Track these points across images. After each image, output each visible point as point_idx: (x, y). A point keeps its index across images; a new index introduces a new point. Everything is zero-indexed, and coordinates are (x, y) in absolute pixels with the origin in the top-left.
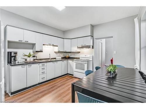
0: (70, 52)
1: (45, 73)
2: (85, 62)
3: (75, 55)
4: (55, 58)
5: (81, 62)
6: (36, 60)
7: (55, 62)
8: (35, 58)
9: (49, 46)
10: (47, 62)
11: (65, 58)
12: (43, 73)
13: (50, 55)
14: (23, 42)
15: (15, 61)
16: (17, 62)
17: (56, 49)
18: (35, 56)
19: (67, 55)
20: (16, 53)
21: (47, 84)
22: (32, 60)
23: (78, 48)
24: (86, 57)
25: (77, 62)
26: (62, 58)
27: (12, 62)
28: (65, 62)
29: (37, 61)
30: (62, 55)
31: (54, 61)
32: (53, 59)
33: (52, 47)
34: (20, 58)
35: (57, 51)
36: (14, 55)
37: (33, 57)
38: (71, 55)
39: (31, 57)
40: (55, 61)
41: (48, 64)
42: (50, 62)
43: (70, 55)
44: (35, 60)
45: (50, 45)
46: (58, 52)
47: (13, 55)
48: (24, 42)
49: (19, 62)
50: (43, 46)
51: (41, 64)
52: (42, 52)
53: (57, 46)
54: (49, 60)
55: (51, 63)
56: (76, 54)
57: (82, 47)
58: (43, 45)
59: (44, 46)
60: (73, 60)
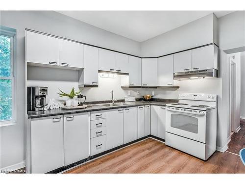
0: (156, 88)
1: (102, 133)
2: (198, 113)
3: (165, 94)
4: (123, 101)
5: (186, 111)
6: (86, 103)
7: (124, 111)
8: (82, 100)
9: (111, 75)
10: (106, 109)
11: (143, 100)
12: (99, 134)
13: (112, 93)
14: (57, 64)
15: (43, 107)
16: (46, 108)
17: (126, 81)
18: (82, 97)
19: (148, 94)
20: (44, 90)
21: (108, 159)
22: (76, 106)
23: (174, 76)
24: (196, 98)
25: (175, 110)
26: (137, 100)
27: (37, 109)
28: (145, 108)
29: (86, 106)
30: (137, 94)
31: (122, 107)
32: (119, 101)
33: (116, 75)
34: (53, 99)
35: (127, 84)
36: (40, 94)
37: (79, 97)
38: (157, 94)
39: (76, 97)
40: (124, 107)
41: (109, 113)
42: (113, 108)
43: (153, 93)
44: (81, 104)
45: (112, 71)
46: (130, 87)
47: (38, 93)
48: (61, 65)
49: (51, 108)
50: (99, 73)
51: (94, 115)
52: (97, 86)
53: (128, 74)
54: (111, 105)
55: (116, 112)
56: (168, 92)
57: (187, 75)
58: (99, 71)
59: (101, 74)
60: (165, 106)
